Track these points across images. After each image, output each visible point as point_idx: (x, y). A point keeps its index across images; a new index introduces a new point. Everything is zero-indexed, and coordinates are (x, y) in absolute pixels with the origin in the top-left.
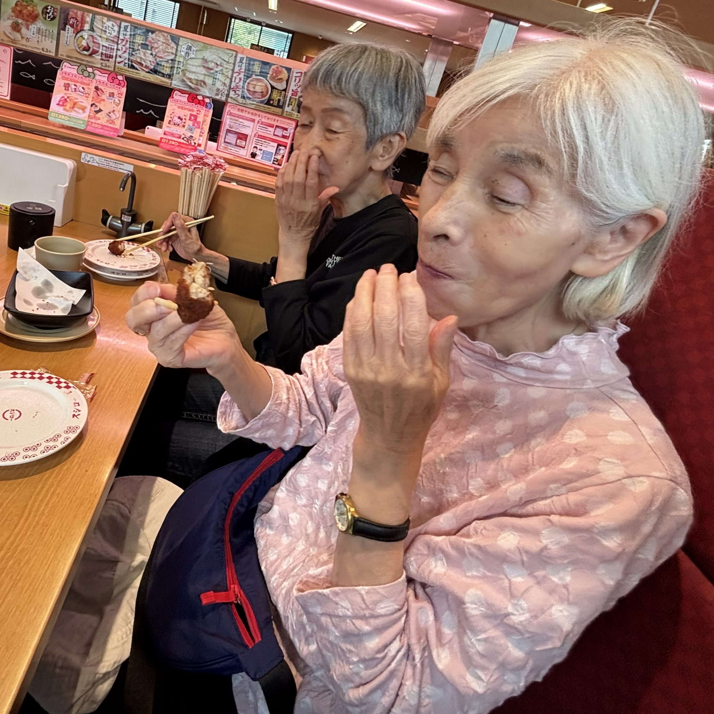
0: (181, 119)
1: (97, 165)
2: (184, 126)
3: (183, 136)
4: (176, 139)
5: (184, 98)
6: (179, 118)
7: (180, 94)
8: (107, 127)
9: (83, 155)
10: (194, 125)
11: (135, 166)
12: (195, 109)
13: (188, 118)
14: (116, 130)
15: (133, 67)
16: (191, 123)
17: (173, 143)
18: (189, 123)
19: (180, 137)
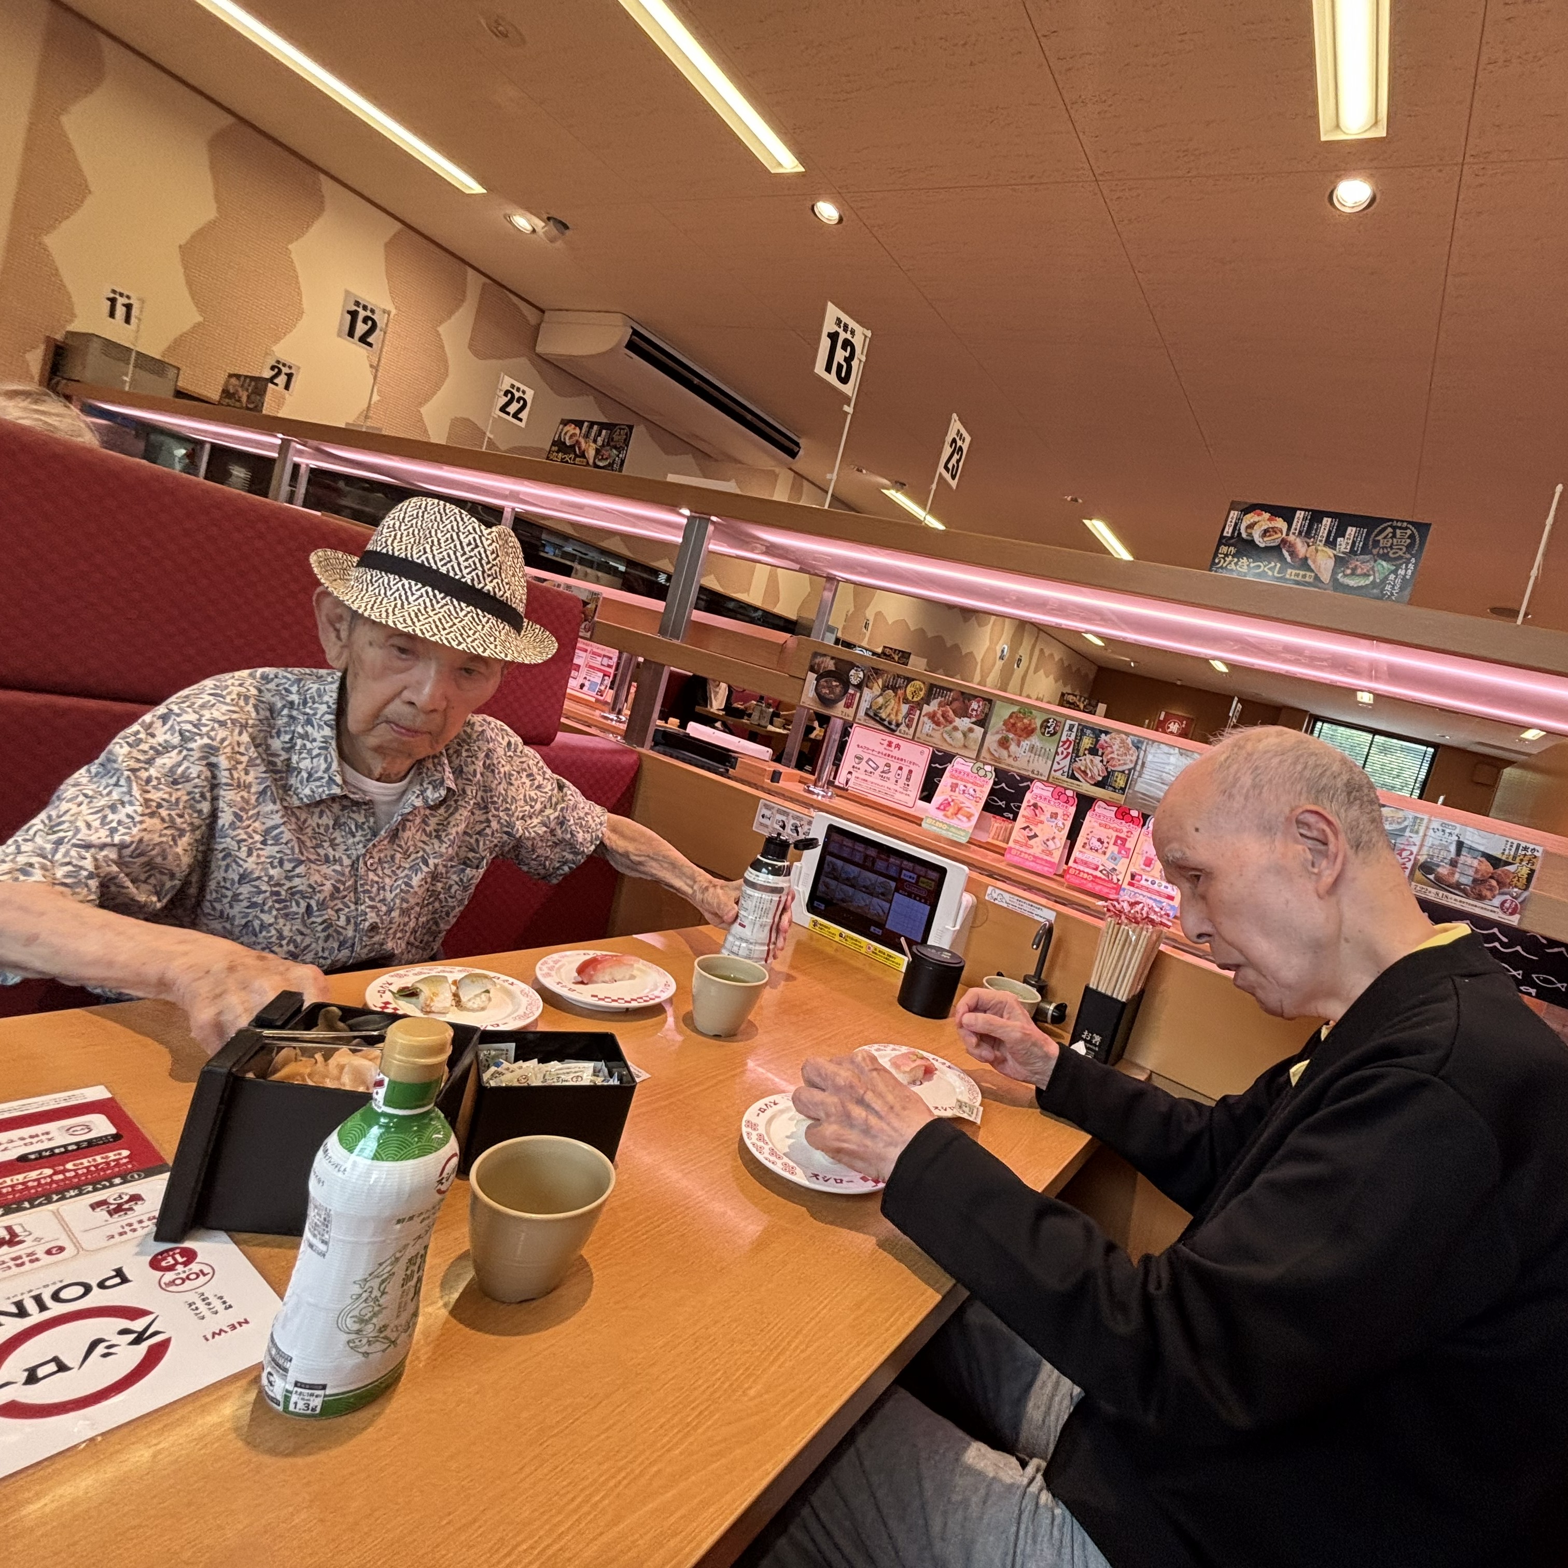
0: (1102, 843)
1: (1005, 905)
2: (1104, 853)
3: (1101, 868)
4: (1091, 871)
5: (1111, 812)
6: (1099, 840)
7: (1104, 805)
8: (1042, 859)
9: (990, 889)
10: (1119, 852)
11: (1059, 914)
12: (1125, 830)
13: (1112, 841)
14: (1051, 864)
15: (1073, 777)
16: (1116, 849)
17: (1085, 876)
18: (1113, 849)
19: (1096, 869)
